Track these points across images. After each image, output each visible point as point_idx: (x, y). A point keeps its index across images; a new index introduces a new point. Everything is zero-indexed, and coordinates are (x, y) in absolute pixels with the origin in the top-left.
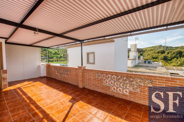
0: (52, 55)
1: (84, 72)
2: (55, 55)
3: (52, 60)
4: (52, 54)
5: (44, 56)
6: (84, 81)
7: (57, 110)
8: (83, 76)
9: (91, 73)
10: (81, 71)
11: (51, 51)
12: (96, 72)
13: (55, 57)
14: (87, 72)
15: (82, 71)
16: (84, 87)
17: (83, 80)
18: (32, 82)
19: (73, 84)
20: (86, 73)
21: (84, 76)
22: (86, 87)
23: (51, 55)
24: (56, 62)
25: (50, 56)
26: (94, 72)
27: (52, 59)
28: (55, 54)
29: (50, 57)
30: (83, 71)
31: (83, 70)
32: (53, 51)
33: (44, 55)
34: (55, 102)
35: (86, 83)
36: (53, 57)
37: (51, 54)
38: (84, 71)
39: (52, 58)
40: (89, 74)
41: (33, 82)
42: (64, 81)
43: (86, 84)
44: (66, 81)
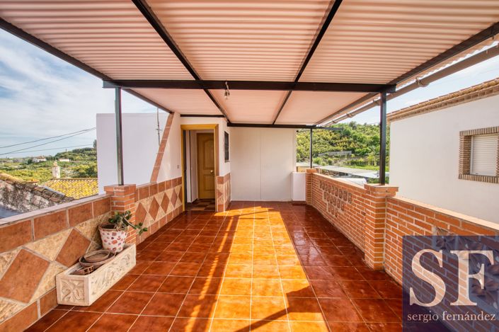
0: (364, 145)
1: (388, 211)
2: (373, 146)
3: (362, 160)
4: (364, 143)
5: (344, 150)
6: (386, 246)
7: (238, 301)
8: (383, 226)
9: (412, 221)
10: (372, 204)
11: (363, 135)
12: (433, 222)
13: (372, 153)
14: (395, 214)
15: (377, 205)
16: (384, 271)
17: (383, 240)
18: (267, 209)
19: (356, 243)
20: (392, 215)
21: (388, 227)
22: (389, 271)
23: (361, 147)
24: (373, 167)
25: (357, 150)
26: (422, 218)
27: (362, 157)
28: (372, 143)
29: (358, 152)
30: (384, 205)
31: (384, 200)
32: (368, 136)
33: (342, 148)
34: (257, 277)
35: (391, 255)
36: (367, 151)
37: (361, 144)
38: (386, 207)
39: (363, 155)
40: (404, 224)
41: (270, 210)
42: (336, 225)
43: (392, 261)
44: (341, 228)
